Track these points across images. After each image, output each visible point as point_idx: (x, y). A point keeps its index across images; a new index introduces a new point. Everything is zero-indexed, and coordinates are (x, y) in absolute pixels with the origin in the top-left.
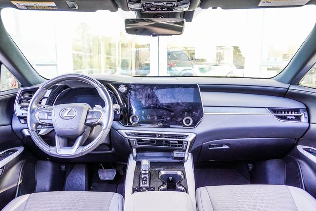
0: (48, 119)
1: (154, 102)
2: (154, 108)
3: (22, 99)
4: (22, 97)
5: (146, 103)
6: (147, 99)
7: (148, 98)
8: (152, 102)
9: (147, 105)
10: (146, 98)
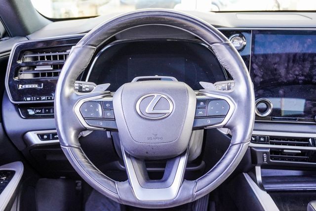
0: (103, 119)
1: (307, 70)
2: (305, 82)
3: (21, 66)
4: (20, 62)
5: (287, 73)
6: (291, 64)
7: (294, 61)
8: (301, 70)
9: (291, 77)
10: (288, 61)
